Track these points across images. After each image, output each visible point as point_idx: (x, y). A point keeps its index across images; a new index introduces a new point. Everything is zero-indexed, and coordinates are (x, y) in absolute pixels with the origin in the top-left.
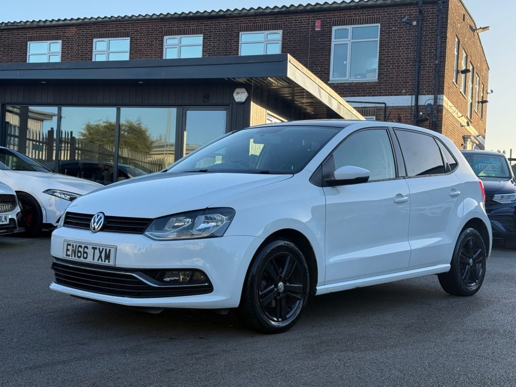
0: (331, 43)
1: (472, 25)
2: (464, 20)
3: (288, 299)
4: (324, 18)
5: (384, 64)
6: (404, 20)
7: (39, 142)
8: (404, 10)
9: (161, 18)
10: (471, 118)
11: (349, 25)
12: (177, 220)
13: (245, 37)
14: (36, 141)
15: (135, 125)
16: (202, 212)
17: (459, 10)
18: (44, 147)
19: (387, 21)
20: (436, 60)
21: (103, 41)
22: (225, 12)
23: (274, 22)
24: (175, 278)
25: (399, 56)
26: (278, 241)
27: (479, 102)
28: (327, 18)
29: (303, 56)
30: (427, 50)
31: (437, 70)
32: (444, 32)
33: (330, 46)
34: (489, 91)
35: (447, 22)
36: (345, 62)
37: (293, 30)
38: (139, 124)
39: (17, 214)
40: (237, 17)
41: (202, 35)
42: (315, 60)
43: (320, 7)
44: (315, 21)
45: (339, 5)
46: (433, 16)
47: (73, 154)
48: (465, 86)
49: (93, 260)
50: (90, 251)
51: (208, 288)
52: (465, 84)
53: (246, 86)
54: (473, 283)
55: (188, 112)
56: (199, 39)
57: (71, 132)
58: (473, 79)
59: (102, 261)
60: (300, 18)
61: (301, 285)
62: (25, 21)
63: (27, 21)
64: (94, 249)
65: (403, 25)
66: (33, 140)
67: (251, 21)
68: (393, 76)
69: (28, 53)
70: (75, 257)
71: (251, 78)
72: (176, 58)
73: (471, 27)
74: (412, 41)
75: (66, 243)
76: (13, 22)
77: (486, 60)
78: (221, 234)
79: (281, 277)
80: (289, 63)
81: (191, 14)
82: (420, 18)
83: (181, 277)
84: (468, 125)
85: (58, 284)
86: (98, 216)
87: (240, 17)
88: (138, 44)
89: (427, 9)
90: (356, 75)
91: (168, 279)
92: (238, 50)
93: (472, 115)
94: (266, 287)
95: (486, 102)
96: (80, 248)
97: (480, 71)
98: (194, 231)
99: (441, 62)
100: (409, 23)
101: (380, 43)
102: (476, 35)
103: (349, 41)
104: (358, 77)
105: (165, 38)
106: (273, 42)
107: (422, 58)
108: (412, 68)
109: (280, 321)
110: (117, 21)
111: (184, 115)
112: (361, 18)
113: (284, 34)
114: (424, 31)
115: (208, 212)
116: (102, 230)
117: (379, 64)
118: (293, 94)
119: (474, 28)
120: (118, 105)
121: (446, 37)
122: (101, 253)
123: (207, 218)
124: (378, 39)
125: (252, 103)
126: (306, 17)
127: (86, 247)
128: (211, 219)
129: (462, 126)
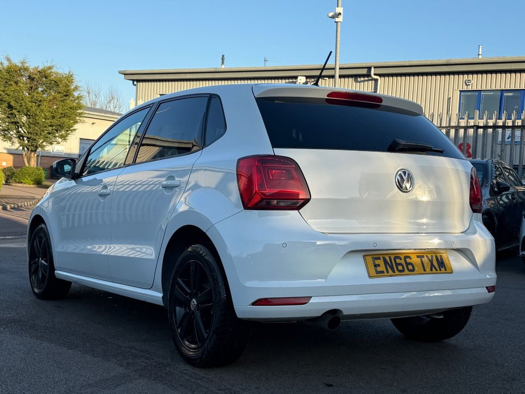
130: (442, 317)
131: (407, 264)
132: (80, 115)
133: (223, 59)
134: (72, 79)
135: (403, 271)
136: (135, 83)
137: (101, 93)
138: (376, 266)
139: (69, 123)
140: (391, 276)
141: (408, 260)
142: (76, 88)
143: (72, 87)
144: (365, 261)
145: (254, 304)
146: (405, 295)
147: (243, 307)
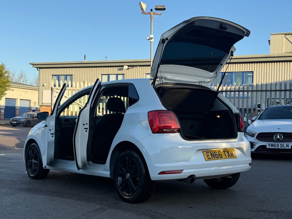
130: (231, 177)
131: (220, 155)
132: (8, 86)
133: (85, 57)
134: (4, 68)
135: (218, 158)
136: (38, 69)
137: (16, 74)
138: (207, 156)
139: (2, 90)
140: (214, 160)
141: (219, 153)
142: (6, 72)
143: (4, 72)
144: (203, 154)
145: (159, 174)
146: (213, 169)
147: (154, 175)
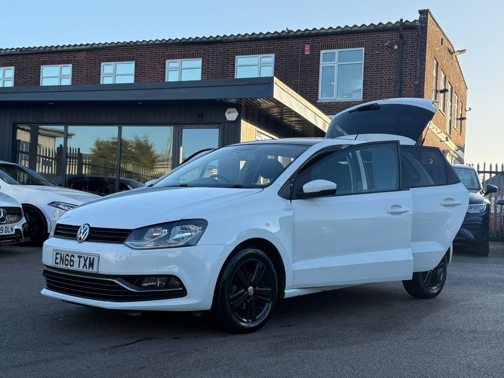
0: (319, 66)
1: (450, 48)
2: (442, 44)
3: (258, 302)
4: (313, 43)
5: (368, 85)
6: (386, 44)
7: (49, 158)
8: (386, 35)
9: (162, 43)
10: (450, 134)
11: (336, 49)
12: (155, 230)
13: (240, 60)
14: (46, 157)
15: (142, 142)
16: (177, 223)
17: (437, 35)
18: (53, 163)
19: (370, 45)
20: (415, 81)
21: (110, 65)
22: (222, 37)
23: (267, 46)
24: (152, 283)
25: (382, 78)
26: (248, 249)
27: (457, 119)
28: (316, 43)
29: (294, 78)
30: (408, 72)
31: (417, 90)
32: (423, 55)
33: (319, 68)
34: (467, 109)
35: (426, 46)
36: (332, 83)
37: (285, 53)
38: (146, 141)
39: (23, 225)
40: (233, 42)
41: (201, 59)
42: (305, 81)
43: (309, 33)
44: (305, 46)
45: (326, 31)
46: (413, 40)
47: (80, 169)
48: (444, 105)
49: (79, 267)
50: (76, 259)
51: (182, 293)
52: (444, 103)
53: (237, 106)
54: (434, 286)
55: (184, 130)
56: (198, 63)
57: (79, 149)
58: (452, 98)
59: (86, 268)
60: (291, 43)
61: (270, 289)
62: (38, 47)
63: (40, 47)
64: (80, 257)
65: (386, 49)
66: (43, 157)
67: (246, 46)
68: (376, 95)
69: (41, 76)
70: (63, 265)
71: (241, 99)
72: (177, 80)
73: (449, 50)
74: (394, 64)
75: (55, 252)
76: (27, 47)
77: (464, 80)
78: (194, 244)
79: (250, 282)
80: (275, 85)
81: (191, 40)
82: (401, 43)
83: (159, 282)
84: (447, 140)
85: (49, 289)
86: (84, 227)
87: (236, 42)
88: (142, 67)
89: (407, 34)
90: (342, 95)
91: (146, 285)
92: (234, 72)
93: (451, 131)
94: (237, 291)
95: (465, 118)
96: (67, 257)
97: (458, 90)
98: (171, 240)
99: (420, 82)
100: (391, 47)
101: (364, 65)
102: (454, 57)
103: (335, 63)
104: (345, 97)
105: (167, 61)
106: (266, 65)
107: (403, 79)
108: (394, 88)
109: (250, 322)
110: (122, 46)
111: (180, 132)
112: (347, 43)
113: (276, 58)
114: (404, 54)
115: (183, 223)
116: (87, 240)
117: (363, 85)
118: (281, 113)
119: (452, 51)
120: (120, 124)
121: (425, 60)
122: (85, 261)
123: (182, 229)
124: (363, 62)
125: (242, 121)
126: (296, 42)
127: (73, 256)
128: (186, 229)
129: (442, 141)
